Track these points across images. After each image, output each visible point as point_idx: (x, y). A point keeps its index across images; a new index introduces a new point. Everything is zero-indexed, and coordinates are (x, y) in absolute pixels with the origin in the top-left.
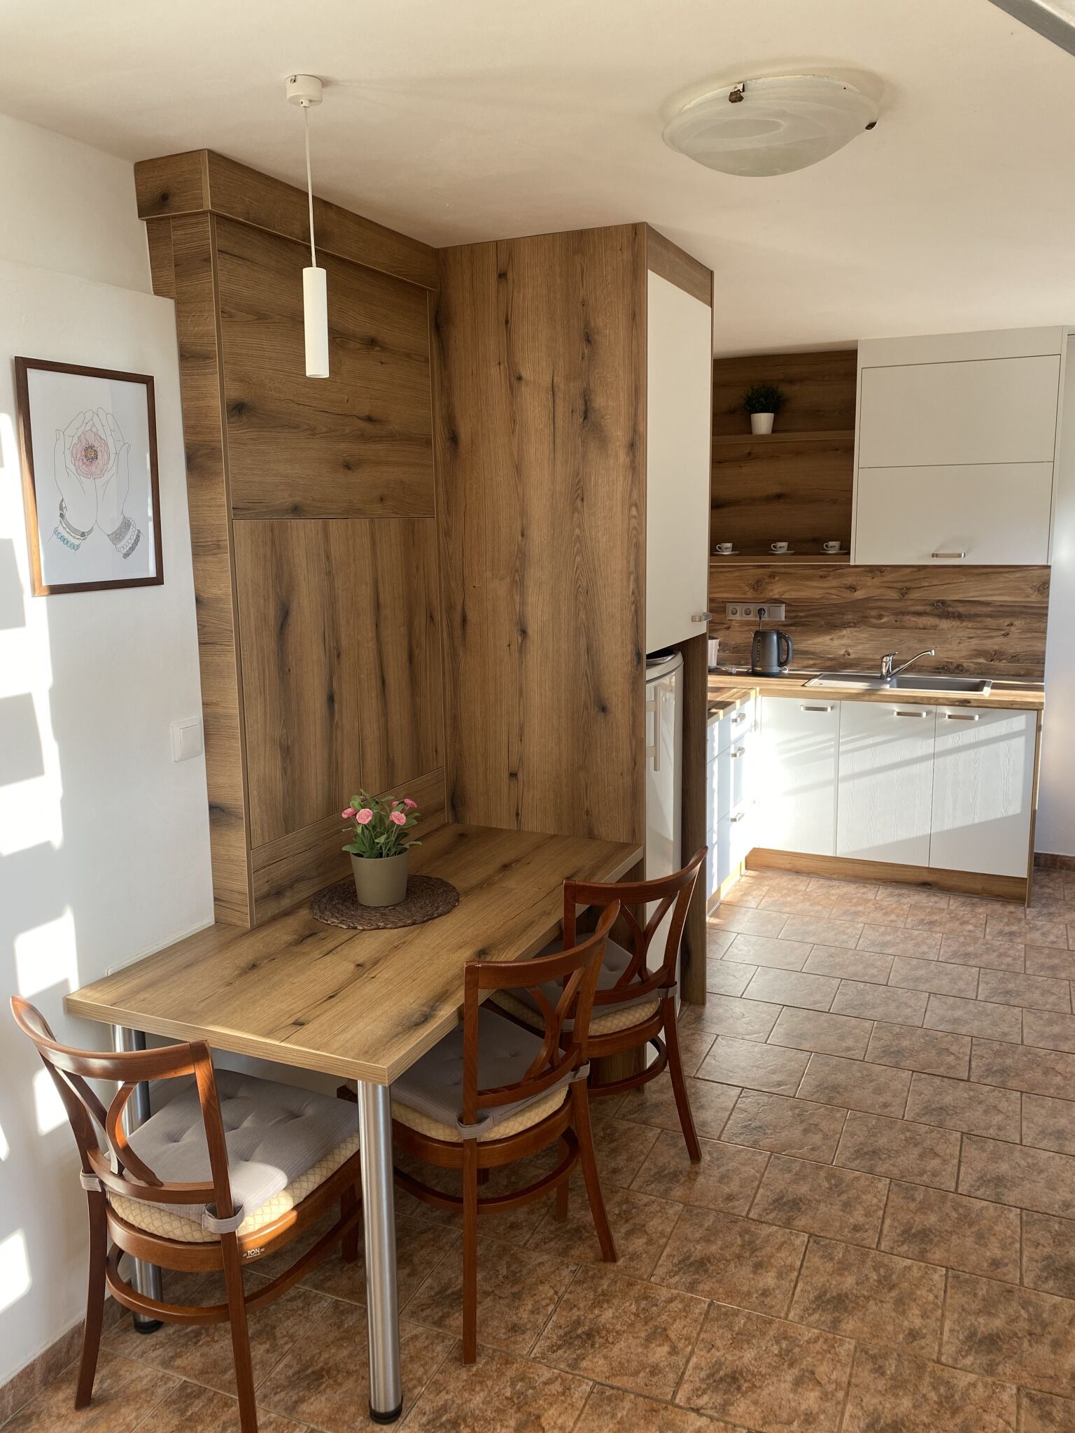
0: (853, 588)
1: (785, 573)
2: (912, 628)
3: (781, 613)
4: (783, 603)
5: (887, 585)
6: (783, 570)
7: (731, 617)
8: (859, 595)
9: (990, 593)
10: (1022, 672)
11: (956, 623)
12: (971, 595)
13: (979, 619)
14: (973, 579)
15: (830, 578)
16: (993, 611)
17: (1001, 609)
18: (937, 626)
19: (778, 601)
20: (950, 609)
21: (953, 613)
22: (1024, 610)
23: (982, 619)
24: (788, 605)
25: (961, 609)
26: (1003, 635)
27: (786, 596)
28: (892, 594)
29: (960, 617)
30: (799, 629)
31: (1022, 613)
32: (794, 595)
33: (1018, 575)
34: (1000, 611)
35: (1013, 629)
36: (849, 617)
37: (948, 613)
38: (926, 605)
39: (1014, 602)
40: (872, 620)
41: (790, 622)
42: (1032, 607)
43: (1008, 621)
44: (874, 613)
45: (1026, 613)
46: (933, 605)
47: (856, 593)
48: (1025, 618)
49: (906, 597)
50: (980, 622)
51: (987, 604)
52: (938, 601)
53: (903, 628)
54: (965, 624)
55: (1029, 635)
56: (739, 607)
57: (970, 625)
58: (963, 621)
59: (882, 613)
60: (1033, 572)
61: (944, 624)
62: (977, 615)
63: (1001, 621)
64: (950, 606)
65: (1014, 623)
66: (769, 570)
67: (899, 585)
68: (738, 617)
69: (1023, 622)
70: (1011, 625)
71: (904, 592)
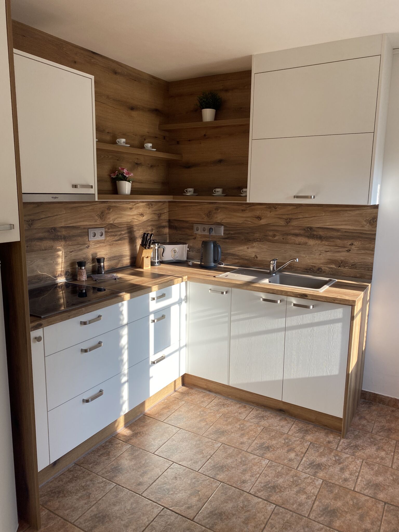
0: (259, 218)
1: (224, 208)
2: (292, 243)
3: (222, 231)
4: (222, 225)
5: (278, 216)
6: (222, 206)
7: (196, 232)
8: (263, 222)
9: (339, 223)
10: (358, 275)
11: (318, 242)
12: (328, 224)
13: (332, 240)
14: (329, 214)
15: (247, 211)
16: (341, 235)
17: (346, 234)
18: (306, 243)
19: (220, 224)
20: (315, 233)
21: (317, 236)
22: (361, 235)
23: (334, 240)
24: (225, 227)
25: (321, 233)
26: (347, 251)
27: (224, 221)
28: (281, 223)
29: (320, 238)
30: (230, 241)
31: (359, 237)
32: (228, 221)
33: (357, 212)
34: (345, 235)
35: (353, 247)
36: (257, 235)
37: (314, 235)
38: (300, 230)
39: (354, 229)
40: (269, 237)
41: (226, 236)
42: (365, 234)
43: (350, 242)
44: (271, 233)
45: (362, 238)
46: (305, 230)
47: (261, 221)
48: (361, 241)
49: (289, 224)
50: (333, 241)
51: (338, 230)
52: (308, 228)
53: (287, 243)
54: (323, 242)
55: (363, 252)
56: (200, 227)
57: (327, 243)
58: (322, 241)
59: (275, 233)
60: (367, 210)
61: (311, 242)
62: (331, 237)
63: (346, 242)
64: (314, 231)
65: (354, 243)
66: (215, 205)
67: (285, 217)
68: (199, 232)
69: (360, 243)
70: (352, 244)
71: (288, 221)
